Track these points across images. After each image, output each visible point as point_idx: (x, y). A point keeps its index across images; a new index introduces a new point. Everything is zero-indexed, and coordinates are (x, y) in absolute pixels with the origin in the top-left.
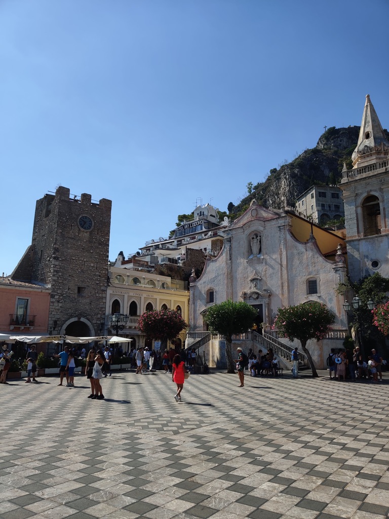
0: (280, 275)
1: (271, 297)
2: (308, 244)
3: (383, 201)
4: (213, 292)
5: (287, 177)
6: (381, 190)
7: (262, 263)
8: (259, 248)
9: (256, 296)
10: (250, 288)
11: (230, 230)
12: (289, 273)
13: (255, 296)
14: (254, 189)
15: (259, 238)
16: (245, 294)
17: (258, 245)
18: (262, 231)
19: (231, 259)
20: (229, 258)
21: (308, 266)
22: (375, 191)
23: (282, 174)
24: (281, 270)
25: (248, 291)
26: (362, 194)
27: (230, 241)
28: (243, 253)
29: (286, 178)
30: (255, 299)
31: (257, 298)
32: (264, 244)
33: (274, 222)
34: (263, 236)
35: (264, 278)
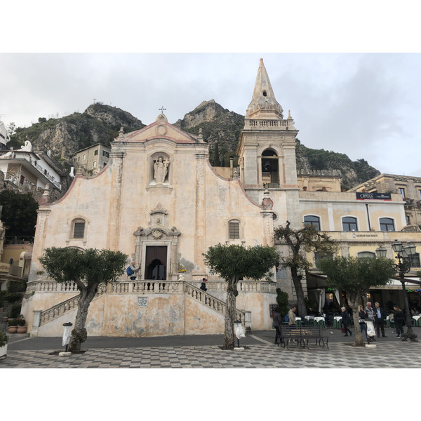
0: (194, 211)
1: (180, 238)
2: (233, 182)
3: (283, 157)
4: (84, 224)
5: (63, 129)
6: (281, 146)
7: (170, 194)
8: (165, 175)
9: (159, 234)
10: (150, 223)
11: (123, 142)
12: (207, 211)
13: (157, 234)
14: (16, 131)
15: (166, 162)
16: (142, 230)
17: (165, 171)
18: (173, 155)
19: (120, 182)
20: (117, 180)
21: (230, 205)
22: (276, 146)
23: (58, 125)
24: (197, 206)
25: (146, 227)
26: (263, 145)
27: (122, 158)
28: (142, 178)
29: (61, 130)
30: (157, 239)
31: (160, 237)
32: (174, 171)
33: (189, 149)
34: (173, 161)
35: (171, 213)
